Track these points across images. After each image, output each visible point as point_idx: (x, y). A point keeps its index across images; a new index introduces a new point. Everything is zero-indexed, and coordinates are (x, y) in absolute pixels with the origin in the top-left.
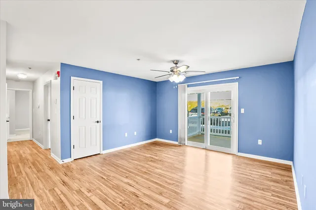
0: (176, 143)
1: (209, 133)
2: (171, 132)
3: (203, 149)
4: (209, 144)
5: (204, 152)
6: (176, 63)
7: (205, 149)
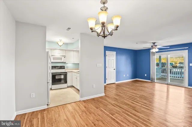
0: (150, 81)
1: (169, 78)
2: (146, 75)
3: (166, 84)
4: (169, 82)
5: (166, 85)
6: (154, 43)
7: (167, 84)
